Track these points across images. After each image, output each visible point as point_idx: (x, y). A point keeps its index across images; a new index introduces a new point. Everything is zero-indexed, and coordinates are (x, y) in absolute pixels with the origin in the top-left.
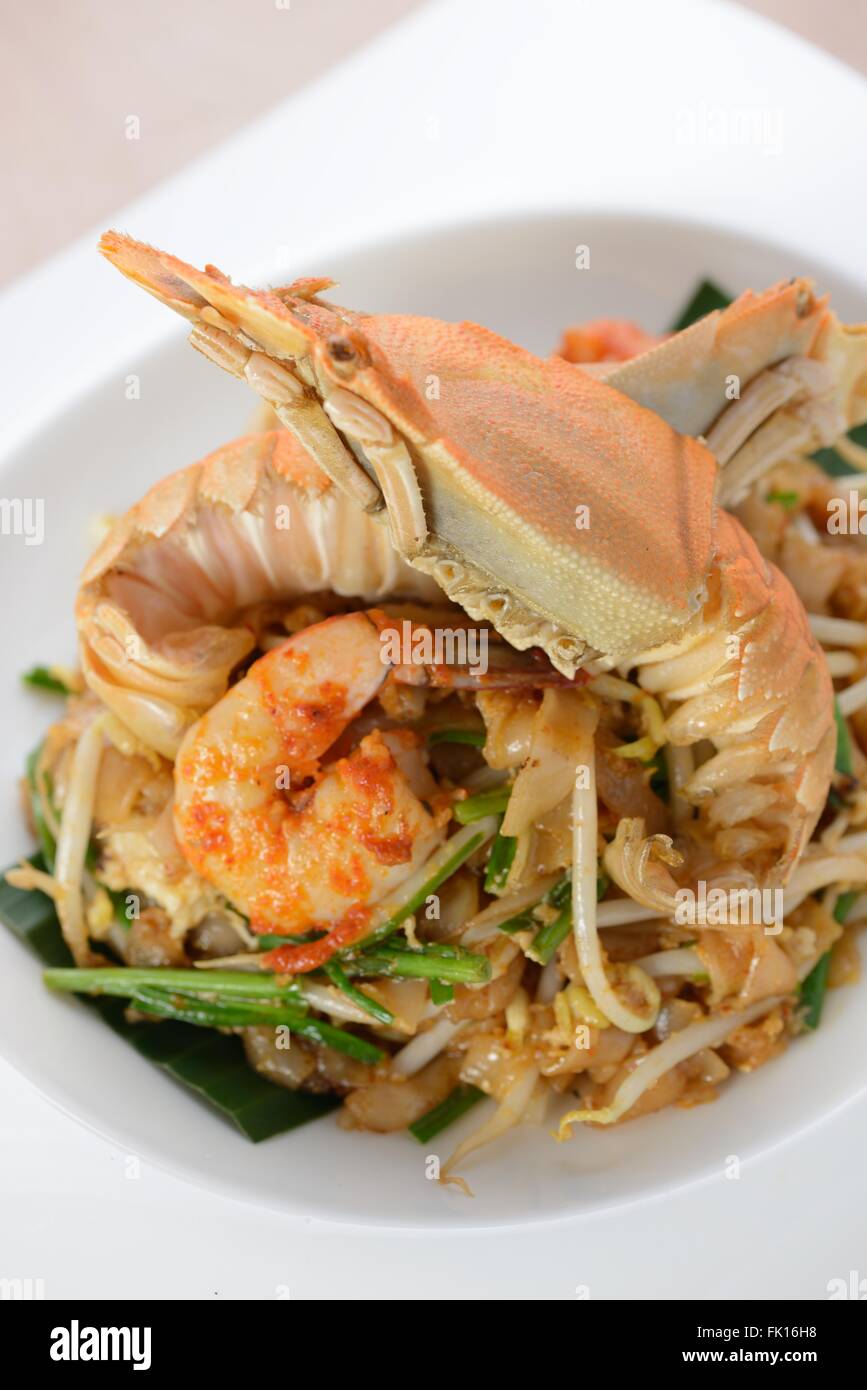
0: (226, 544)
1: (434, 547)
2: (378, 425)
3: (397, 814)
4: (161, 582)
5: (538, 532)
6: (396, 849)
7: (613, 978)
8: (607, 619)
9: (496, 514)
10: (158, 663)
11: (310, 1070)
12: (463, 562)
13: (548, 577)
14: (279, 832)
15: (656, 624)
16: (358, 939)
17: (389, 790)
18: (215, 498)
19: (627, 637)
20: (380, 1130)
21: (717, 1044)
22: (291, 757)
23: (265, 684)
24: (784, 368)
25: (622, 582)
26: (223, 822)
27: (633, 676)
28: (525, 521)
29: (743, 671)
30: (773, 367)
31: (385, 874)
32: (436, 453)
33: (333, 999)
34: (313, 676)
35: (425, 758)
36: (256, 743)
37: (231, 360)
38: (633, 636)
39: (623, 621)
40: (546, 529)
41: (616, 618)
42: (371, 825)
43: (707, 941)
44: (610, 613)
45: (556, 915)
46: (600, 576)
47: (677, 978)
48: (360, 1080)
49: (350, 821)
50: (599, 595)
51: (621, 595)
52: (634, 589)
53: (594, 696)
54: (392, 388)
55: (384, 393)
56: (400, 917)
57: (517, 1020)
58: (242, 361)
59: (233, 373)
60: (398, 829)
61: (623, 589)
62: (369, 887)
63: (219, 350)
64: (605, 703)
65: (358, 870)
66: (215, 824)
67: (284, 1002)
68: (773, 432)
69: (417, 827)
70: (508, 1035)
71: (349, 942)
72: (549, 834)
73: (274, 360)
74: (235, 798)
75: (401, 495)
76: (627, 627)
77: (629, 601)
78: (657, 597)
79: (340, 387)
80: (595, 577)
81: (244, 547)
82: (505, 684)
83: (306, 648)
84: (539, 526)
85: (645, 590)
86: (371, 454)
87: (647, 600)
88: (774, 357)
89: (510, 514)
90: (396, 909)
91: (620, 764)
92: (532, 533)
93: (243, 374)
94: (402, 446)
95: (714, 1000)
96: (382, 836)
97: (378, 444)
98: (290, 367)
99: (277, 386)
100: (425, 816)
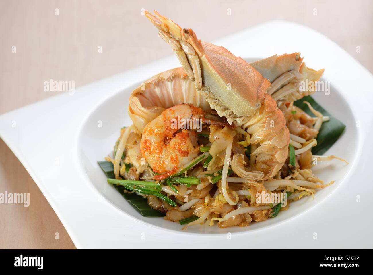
0: (165, 92)
1: (204, 88)
2: (192, 50)
3: (187, 145)
4: (149, 98)
5: (224, 81)
6: (185, 153)
7: (229, 192)
8: (237, 106)
9: (215, 75)
10: (143, 109)
11: (160, 205)
12: (210, 92)
13: (225, 93)
14: (161, 148)
15: (248, 108)
16: (174, 174)
17: (186, 140)
18: (162, 77)
19: (241, 111)
20: (173, 221)
21: (251, 213)
22: (167, 132)
23: (164, 115)
24: (291, 71)
25: (241, 96)
26: (150, 144)
27: (246, 129)
28: (221, 78)
29: (266, 124)
30: (289, 71)
31: (182, 160)
32: (204, 58)
33: (167, 188)
34: (175, 115)
35: (197, 140)
36: (160, 127)
37: (166, 38)
38: (243, 111)
39: (241, 107)
40: (226, 81)
41: (239, 105)
42: (181, 147)
43: (252, 188)
44: (238, 104)
45: (218, 175)
46: (236, 94)
47: (244, 196)
48: (170, 209)
49: (176, 146)
50: (236, 99)
51: (240, 99)
52: (243, 98)
53: (236, 131)
54: (196, 42)
55: (194, 42)
56: (184, 170)
57: (207, 200)
58: (169, 39)
59: (167, 42)
60: (186, 149)
61: (241, 98)
62: (179, 162)
63: (164, 36)
64: (238, 133)
65: (177, 157)
66: (148, 144)
67: (157, 188)
68: (288, 87)
69: (190, 150)
70: (204, 204)
71: (172, 174)
72: (220, 158)
73: (175, 39)
74: (154, 140)
75: (196, 69)
76: (241, 108)
77: (242, 101)
78: (248, 102)
79: (186, 41)
80: (235, 94)
81: (168, 93)
82: (216, 124)
83: (174, 109)
84: (224, 80)
85: (246, 99)
86: (190, 57)
87: (246, 102)
88: (290, 69)
89: (218, 75)
90: (183, 169)
91: (238, 146)
92: (222, 81)
93: (169, 42)
94: (197, 56)
95: (251, 203)
96: (182, 150)
97: (192, 55)
98: (178, 41)
99: (175, 45)
100: (193, 148)
